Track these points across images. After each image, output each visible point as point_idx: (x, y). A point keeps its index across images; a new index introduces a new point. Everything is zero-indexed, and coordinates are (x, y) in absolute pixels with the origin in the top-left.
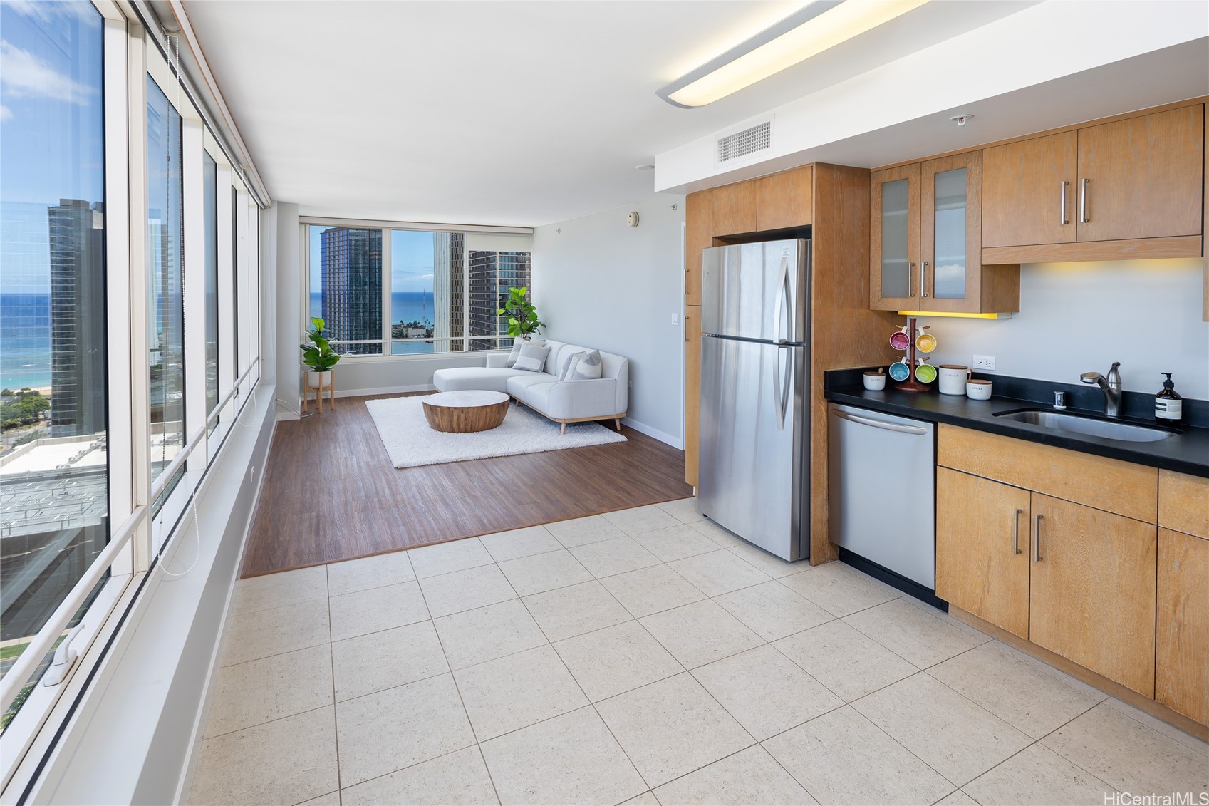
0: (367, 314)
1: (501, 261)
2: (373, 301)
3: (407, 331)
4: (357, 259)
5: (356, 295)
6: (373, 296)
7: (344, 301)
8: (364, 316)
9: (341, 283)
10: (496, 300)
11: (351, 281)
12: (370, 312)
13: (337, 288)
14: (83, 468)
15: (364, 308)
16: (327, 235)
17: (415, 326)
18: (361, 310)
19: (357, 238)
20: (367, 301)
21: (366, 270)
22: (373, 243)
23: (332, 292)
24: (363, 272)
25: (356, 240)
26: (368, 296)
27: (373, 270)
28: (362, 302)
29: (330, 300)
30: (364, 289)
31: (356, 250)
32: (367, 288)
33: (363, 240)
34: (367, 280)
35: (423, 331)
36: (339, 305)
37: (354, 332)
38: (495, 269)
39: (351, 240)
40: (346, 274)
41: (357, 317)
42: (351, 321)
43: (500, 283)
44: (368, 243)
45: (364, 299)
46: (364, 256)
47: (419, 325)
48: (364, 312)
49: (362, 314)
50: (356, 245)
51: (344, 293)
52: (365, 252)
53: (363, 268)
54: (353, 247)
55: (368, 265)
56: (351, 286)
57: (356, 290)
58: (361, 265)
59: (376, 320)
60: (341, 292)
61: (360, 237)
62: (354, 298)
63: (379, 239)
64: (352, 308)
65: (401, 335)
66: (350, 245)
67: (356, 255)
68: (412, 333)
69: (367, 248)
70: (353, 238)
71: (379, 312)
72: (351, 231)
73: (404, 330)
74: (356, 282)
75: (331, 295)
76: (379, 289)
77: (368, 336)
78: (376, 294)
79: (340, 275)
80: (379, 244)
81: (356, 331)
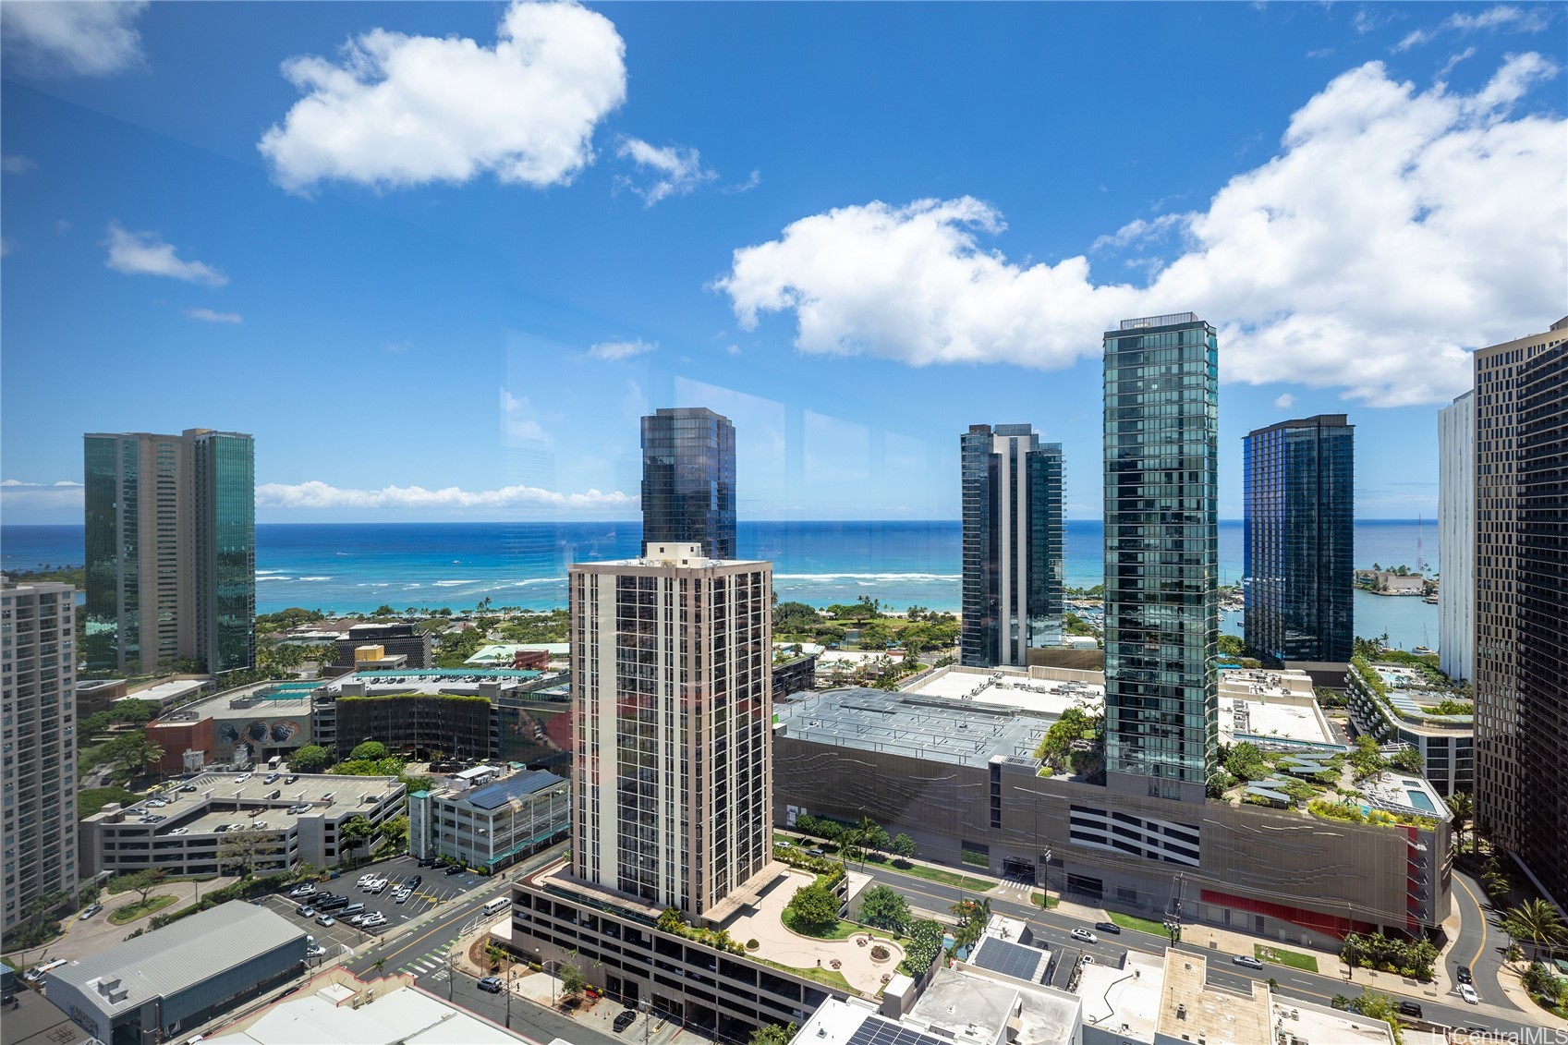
0: (1315, 552)
2: (1325, 534)
3: (1386, 580)
4: (1297, 471)
5: (1297, 524)
6: (1325, 526)
7: (1277, 532)
8: (1309, 555)
9: (1273, 507)
11: (1288, 504)
12: (1320, 550)
13: (1266, 514)
14: (981, 704)
15: (1308, 543)
16: (1253, 438)
17: (1402, 573)
18: (1305, 546)
19: (1298, 440)
20: (1315, 533)
21: (1314, 486)
22: (1325, 446)
23: (1260, 520)
24: (1308, 489)
25: (1295, 443)
26: (1315, 526)
27: (1325, 486)
28: (1306, 533)
29: (1257, 531)
30: (1310, 516)
31: (1296, 457)
32: (1314, 513)
33: (1309, 442)
34: (1315, 500)
35: (1416, 586)
36: (1270, 538)
37: (1293, 579)
39: (1288, 444)
40: (1279, 494)
41: (1298, 555)
42: (1287, 561)
44: (1316, 446)
45: (1309, 529)
46: (1309, 465)
47: (1409, 573)
48: (1309, 549)
49: (1305, 553)
50: (1295, 450)
51: (1277, 521)
52: (1311, 461)
53: (1308, 483)
54: (1292, 454)
55: (1315, 479)
56: (1289, 511)
57: (1296, 517)
58: (1305, 480)
59: (1329, 562)
60: (1273, 520)
61: (1304, 439)
62: (1293, 530)
63: (1336, 438)
64: (1290, 543)
65: (1374, 587)
66: (1288, 451)
67: (1296, 464)
68: (1395, 585)
69: (1315, 454)
70: (1292, 440)
71: (1335, 550)
72: (1288, 431)
73: (1381, 579)
74: (1297, 503)
75: (1256, 524)
76: (1335, 516)
77: (1316, 586)
78: (1329, 522)
79: (1272, 495)
80: (1335, 446)
81: (1296, 576)
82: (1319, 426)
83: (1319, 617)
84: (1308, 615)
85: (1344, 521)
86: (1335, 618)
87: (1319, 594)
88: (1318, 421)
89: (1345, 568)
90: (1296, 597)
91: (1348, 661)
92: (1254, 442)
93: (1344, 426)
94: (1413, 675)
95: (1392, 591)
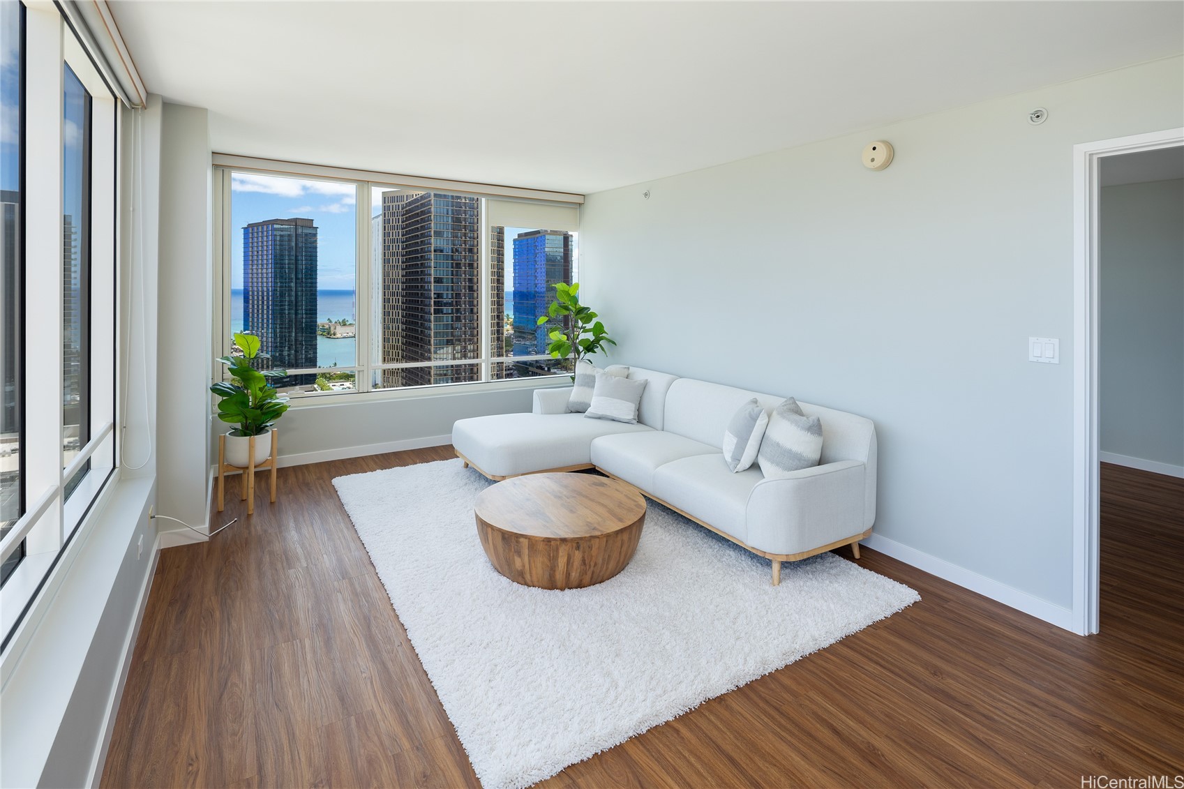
0: (293, 312)
1: (436, 258)
2: (300, 299)
3: (335, 329)
4: (281, 255)
5: (281, 292)
6: (299, 293)
7: (268, 298)
8: (289, 313)
9: (265, 280)
10: (430, 298)
11: (275, 277)
12: (296, 310)
13: (260, 284)
15: (289, 305)
16: (250, 229)
17: (344, 324)
18: (286, 307)
19: (282, 233)
20: (293, 298)
21: (293, 266)
22: (300, 239)
23: (255, 289)
24: (289, 268)
25: (281, 236)
26: (293, 293)
27: (300, 267)
28: (287, 299)
29: (253, 298)
30: (290, 287)
31: (281, 245)
32: (293, 285)
33: (289, 235)
34: (293, 276)
35: (351, 331)
36: (263, 302)
37: (278, 330)
38: (430, 267)
39: (275, 236)
40: (269, 271)
41: (282, 313)
42: (274, 318)
43: (435, 282)
44: (294, 239)
45: (289, 296)
46: (289, 252)
47: (348, 323)
48: (289, 309)
49: (287, 312)
50: (280, 241)
51: (268, 290)
52: (290, 249)
53: (289, 264)
54: (278, 243)
55: (294, 261)
56: (276, 283)
57: (280, 287)
58: (287, 262)
59: (302, 318)
60: (265, 289)
61: (286, 233)
62: (279, 298)
63: (306, 235)
64: (277, 305)
65: (328, 334)
66: (275, 240)
67: (281, 250)
68: (340, 331)
69: (293, 244)
70: (278, 233)
71: (306, 310)
72: (275, 226)
73: (332, 328)
74: (281, 277)
75: (253, 291)
76: (306, 287)
77: (293, 334)
78: (302, 291)
79: (265, 271)
80: (306, 240)
81: (281, 328)
82: (296, 225)
83: (296, 356)
84: (289, 355)
85: (311, 290)
86: (306, 355)
87: (296, 340)
88: (295, 222)
89: (311, 322)
90: (280, 343)
91: (314, 383)
92: (250, 231)
93: (312, 227)
94: (351, 386)
95: (338, 335)
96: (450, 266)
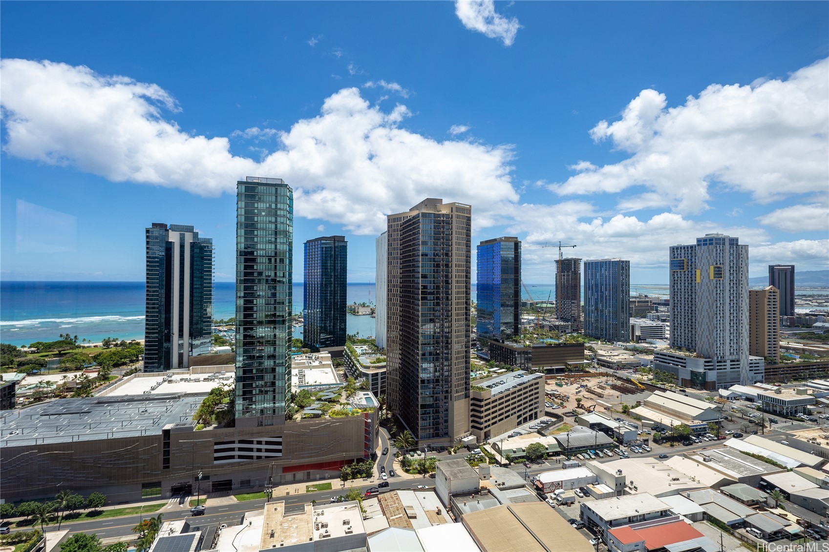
0: (332, 297)
1: (422, 261)
2: (336, 289)
3: (358, 309)
4: (326, 260)
5: (325, 284)
6: (336, 285)
7: (318, 288)
8: (330, 299)
9: (316, 277)
10: (419, 289)
11: (322, 275)
12: (334, 296)
13: (313, 280)
14: (157, 395)
15: (330, 293)
17: (364, 305)
18: (329, 295)
19: (326, 246)
20: (332, 289)
21: (332, 267)
22: (337, 249)
23: (310, 282)
24: (330, 269)
25: (326, 248)
26: (333, 285)
27: (337, 268)
28: (329, 289)
29: (309, 288)
30: (331, 281)
31: (325, 254)
32: (332, 279)
33: (331, 247)
34: (333, 274)
35: (368, 311)
36: (315, 291)
37: (324, 310)
38: (419, 267)
39: (322, 248)
40: (319, 271)
41: (326, 299)
42: (321, 302)
43: (422, 277)
44: (333, 249)
45: (330, 287)
46: (331, 258)
47: (366, 305)
48: (330, 296)
50: (325, 251)
51: (318, 283)
52: (331, 256)
53: (330, 266)
54: (324, 252)
55: (333, 264)
56: (322, 278)
57: (325, 281)
58: (329, 264)
59: (338, 301)
60: (316, 283)
61: (329, 246)
62: (324, 287)
63: (341, 247)
64: (323, 293)
65: (354, 312)
66: (322, 251)
67: (326, 257)
68: (362, 311)
69: (333, 253)
70: (324, 246)
71: (340, 296)
72: (323, 241)
73: (356, 308)
74: (326, 275)
75: (309, 284)
76: (340, 281)
77: (332, 312)
78: (338, 284)
79: (316, 271)
80: (340, 250)
81: (325, 308)
82: (334, 240)
83: (334, 327)
84: (330, 326)
85: (343, 283)
86: (340, 327)
87: (334, 316)
88: (334, 238)
89: (344, 304)
90: (325, 318)
91: (344, 345)
92: (308, 245)
93: (344, 241)
94: (367, 348)
95: (360, 313)
96: (432, 266)
